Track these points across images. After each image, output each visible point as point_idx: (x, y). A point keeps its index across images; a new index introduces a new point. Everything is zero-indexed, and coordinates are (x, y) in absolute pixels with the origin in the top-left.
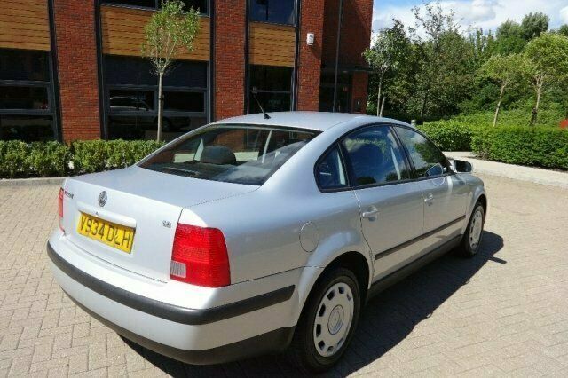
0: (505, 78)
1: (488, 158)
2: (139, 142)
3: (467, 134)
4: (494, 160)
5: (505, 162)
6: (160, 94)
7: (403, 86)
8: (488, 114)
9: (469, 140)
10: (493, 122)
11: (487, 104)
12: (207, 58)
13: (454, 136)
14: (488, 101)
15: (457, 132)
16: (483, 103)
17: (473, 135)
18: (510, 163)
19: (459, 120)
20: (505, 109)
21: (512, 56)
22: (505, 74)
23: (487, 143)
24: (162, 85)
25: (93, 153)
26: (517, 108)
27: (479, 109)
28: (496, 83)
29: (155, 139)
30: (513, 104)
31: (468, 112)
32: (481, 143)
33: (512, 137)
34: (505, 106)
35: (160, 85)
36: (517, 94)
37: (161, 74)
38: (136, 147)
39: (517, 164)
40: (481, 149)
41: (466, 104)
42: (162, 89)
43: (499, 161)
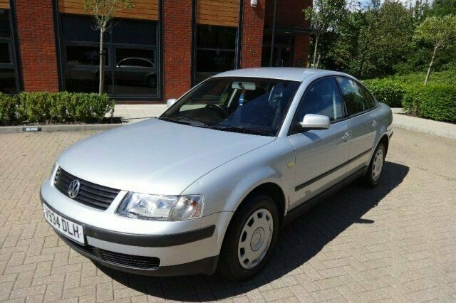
0: (438, 39)
1: (418, 115)
2: (81, 94)
3: (399, 92)
4: (423, 117)
5: (434, 119)
6: (101, 49)
7: (347, 49)
8: (421, 74)
9: (400, 97)
10: (424, 82)
11: (420, 66)
12: (156, 18)
13: (387, 94)
14: (421, 63)
15: (390, 90)
16: (416, 65)
17: (405, 92)
18: (438, 120)
19: (393, 79)
20: (436, 70)
21: (447, 17)
22: (439, 35)
23: (417, 101)
24: (104, 41)
25: (35, 103)
26: (447, 69)
27: (413, 70)
28: (429, 46)
29: (97, 91)
30: (444, 66)
31: (403, 72)
32: (412, 101)
33: (443, 96)
34: (436, 68)
35: (101, 40)
36: (447, 57)
37: (102, 31)
38: (78, 99)
39: (445, 121)
40: (411, 107)
41: (400, 65)
42: (103, 45)
43: (428, 118)
